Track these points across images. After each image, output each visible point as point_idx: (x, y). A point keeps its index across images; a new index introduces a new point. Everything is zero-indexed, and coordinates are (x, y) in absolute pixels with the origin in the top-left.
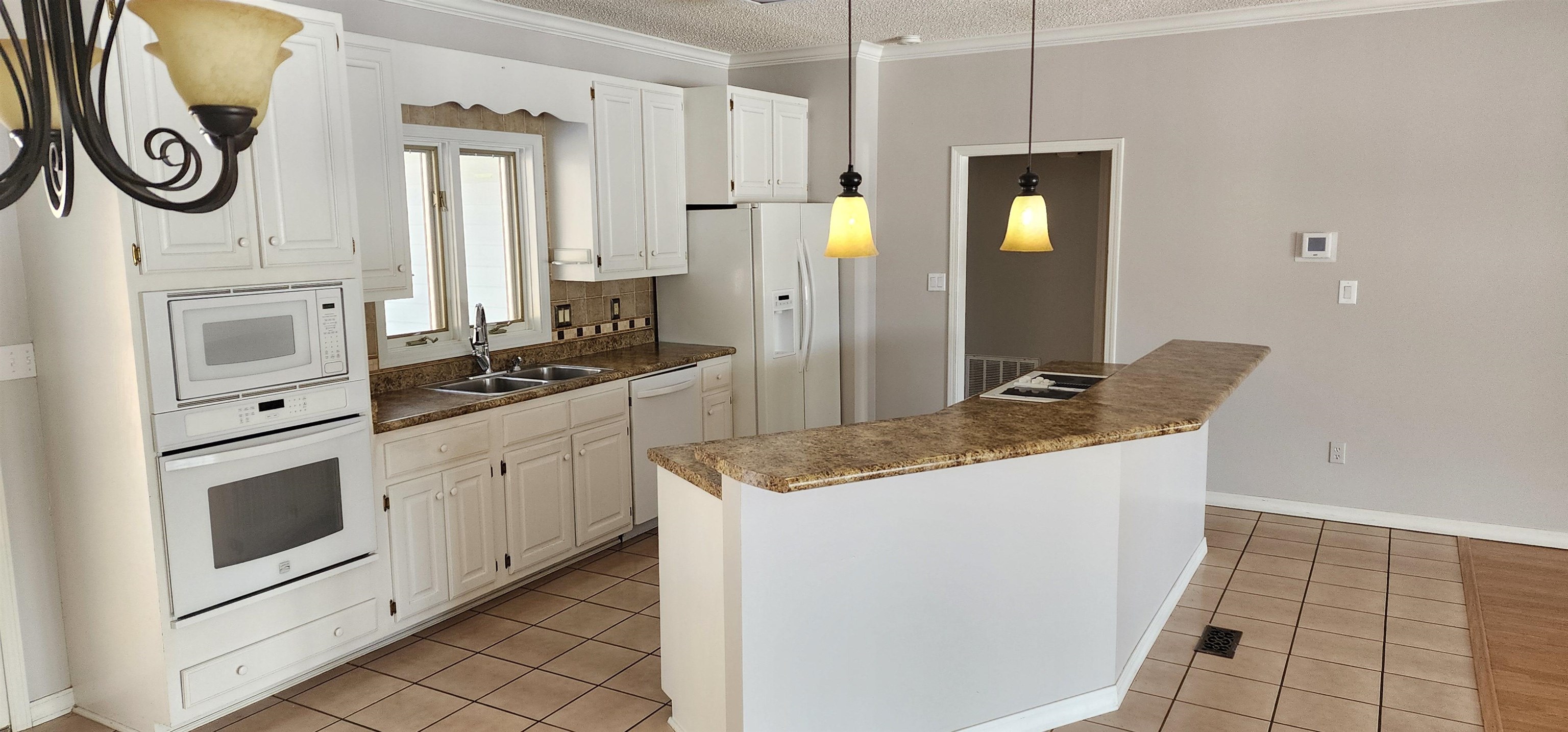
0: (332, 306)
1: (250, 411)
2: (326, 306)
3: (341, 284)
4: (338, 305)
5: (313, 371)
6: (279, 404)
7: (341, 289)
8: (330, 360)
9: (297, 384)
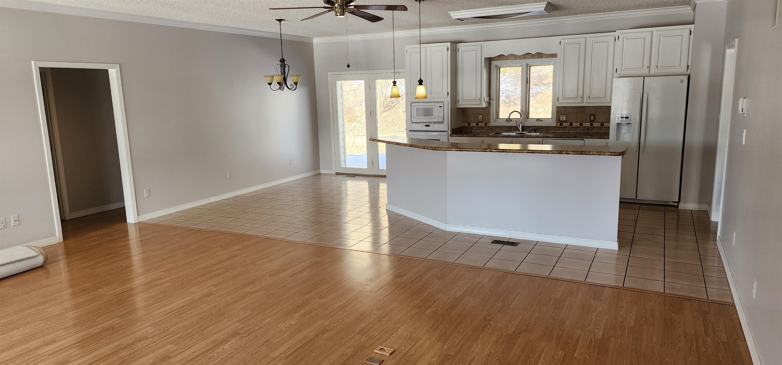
0: (441, 107)
1: (423, 126)
2: (440, 107)
3: (443, 102)
4: (443, 107)
5: (436, 120)
6: (429, 126)
7: (444, 103)
8: (440, 118)
9: (433, 122)
